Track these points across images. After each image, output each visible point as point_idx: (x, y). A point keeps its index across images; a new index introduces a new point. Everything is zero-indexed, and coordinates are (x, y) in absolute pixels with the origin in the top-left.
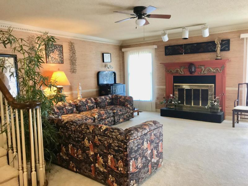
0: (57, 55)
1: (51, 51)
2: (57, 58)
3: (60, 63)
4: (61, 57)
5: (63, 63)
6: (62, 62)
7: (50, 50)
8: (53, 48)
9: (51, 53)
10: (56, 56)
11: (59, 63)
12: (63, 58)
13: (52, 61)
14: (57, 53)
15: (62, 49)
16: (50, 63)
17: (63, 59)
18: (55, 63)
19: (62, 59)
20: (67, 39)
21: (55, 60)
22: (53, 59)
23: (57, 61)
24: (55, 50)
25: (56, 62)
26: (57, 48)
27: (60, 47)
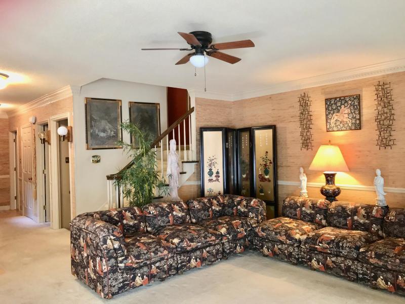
0: (346, 116)
1: (336, 109)
2: (345, 120)
3: (353, 128)
4: (355, 118)
5: (360, 129)
6: (358, 127)
7: (332, 108)
8: (339, 104)
9: (334, 113)
10: (344, 116)
11: (351, 129)
12: (360, 119)
13: (337, 126)
14: (346, 112)
15: (359, 103)
16: (333, 131)
17: (360, 122)
18: (342, 130)
19: (358, 122)
20: (374, 79)
21: (341, 125)
22: (338, 123)
23: (346, 126)
24: (343, 106)
25: (344, 129)
26: (346, 102)
27: (355, 99)
